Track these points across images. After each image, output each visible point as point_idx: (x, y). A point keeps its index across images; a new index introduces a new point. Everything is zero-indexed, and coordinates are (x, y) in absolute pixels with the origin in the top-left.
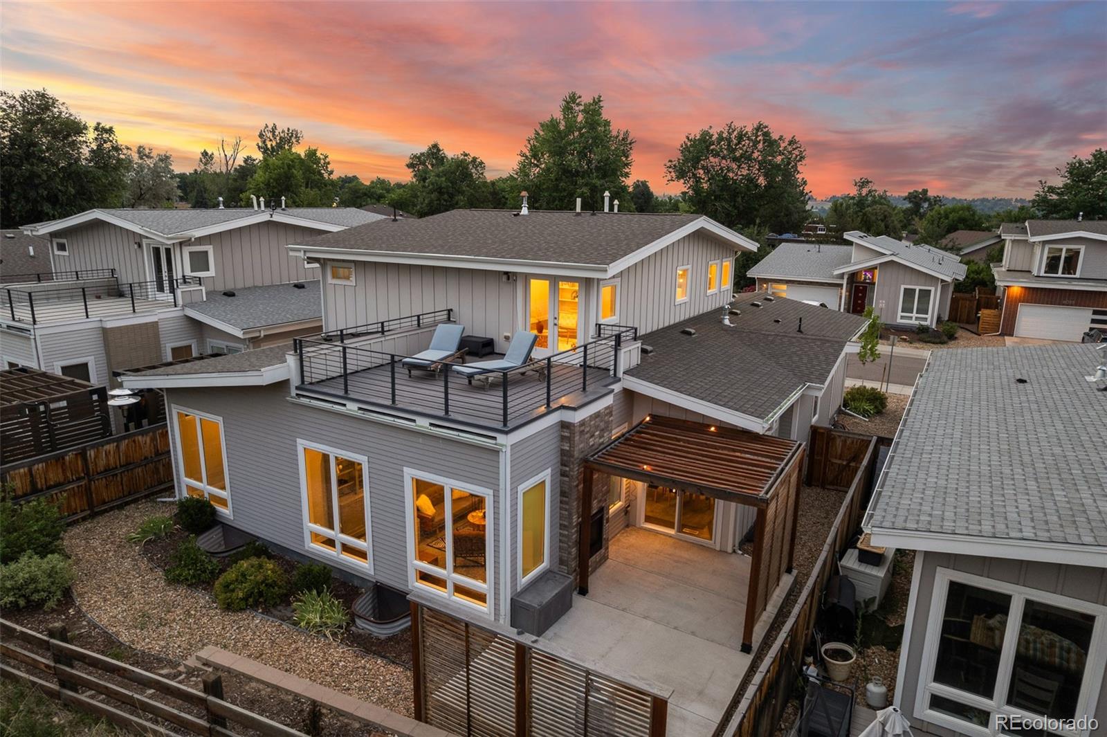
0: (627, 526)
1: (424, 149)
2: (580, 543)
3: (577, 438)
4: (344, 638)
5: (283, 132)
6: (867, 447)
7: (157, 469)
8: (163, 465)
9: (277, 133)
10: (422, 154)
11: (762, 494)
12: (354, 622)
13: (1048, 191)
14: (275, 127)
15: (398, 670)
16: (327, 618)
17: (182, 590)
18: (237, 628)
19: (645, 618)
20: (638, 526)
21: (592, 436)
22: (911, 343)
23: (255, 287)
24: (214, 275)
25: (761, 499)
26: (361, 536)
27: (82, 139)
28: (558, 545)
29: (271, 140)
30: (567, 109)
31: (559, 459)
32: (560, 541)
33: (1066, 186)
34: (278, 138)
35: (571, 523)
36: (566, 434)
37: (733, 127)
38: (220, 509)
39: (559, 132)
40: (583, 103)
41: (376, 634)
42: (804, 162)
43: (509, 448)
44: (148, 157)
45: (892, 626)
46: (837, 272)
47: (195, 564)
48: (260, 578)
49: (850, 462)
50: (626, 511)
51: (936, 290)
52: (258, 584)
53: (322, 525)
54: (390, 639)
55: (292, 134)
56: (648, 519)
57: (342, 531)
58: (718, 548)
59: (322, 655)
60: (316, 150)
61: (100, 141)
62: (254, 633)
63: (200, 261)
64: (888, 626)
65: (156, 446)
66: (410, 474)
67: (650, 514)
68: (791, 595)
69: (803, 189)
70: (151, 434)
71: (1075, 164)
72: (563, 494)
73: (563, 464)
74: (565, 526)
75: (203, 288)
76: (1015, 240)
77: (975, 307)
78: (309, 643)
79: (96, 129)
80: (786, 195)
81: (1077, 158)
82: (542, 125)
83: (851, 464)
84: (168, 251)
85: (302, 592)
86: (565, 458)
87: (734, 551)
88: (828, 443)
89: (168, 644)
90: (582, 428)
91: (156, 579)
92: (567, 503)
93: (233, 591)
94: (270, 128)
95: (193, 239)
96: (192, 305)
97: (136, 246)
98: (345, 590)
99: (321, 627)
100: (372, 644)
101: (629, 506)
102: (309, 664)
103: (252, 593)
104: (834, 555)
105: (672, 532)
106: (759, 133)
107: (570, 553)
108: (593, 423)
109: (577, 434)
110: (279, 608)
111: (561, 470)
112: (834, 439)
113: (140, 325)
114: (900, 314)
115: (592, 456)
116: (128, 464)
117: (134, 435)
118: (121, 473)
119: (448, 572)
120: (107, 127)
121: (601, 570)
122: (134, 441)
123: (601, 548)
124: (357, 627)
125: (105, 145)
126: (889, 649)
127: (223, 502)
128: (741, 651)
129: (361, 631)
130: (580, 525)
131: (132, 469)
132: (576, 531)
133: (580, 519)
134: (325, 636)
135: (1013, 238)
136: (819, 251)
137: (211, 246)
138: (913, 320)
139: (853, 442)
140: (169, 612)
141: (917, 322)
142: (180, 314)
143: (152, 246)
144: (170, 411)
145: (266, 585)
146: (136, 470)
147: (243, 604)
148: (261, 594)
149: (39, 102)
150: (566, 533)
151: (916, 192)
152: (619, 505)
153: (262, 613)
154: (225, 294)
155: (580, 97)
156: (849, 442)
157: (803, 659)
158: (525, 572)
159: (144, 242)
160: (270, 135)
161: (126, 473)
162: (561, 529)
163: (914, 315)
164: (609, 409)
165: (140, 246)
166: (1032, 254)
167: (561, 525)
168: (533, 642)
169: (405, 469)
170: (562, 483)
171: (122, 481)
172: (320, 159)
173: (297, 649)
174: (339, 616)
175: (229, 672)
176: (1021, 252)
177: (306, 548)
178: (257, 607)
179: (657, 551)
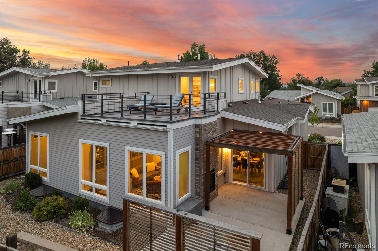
0: (225, 183)
1: (142, 63)
2: (205, 184)
3: (203, 132)
4: (92, 233)
5: (92, 60)
6: (325, 149)
7: (20, 164)
8: (23, 162)
9: (89, 60)
10: (141, 64)
11: (289, 149)
12: (98, 225)
13: (367, 74)
14: (89, 58)
15: (117, 247)
16: (85, 223)
17: (18, 213)
18: (40, 229)
19: (238, 219)
20: (230, 183)
21: (209, 133)
22: (329, 123)
23: (73, 97)
24: (57, 91)
25: (289, 151)
26: (104, 183)
27: (18, 55)
28: (195, 185)
29: (87, 63)
30: (193, 48)
31: (195, 142)
32: (196, 183)
33: (373, 71)
34: (90, 62)
35: (201, 173)
36: (198, 130)
37: (252, 52)
38: (44, 178)
39: (190, 56)
40: (198, 46)
41: (107, 231)
42: (278, 64)
43: (172, 131)
44: (41, 64)
45: (356, 223)
46: (296, 98)
47: (27, 200)
48: (55, 204)
49: (318, 156)
50: (224, 175)
51: (335, 103)
52: (54, 207)
53: (87, 180)
54: (114, 233)
55: (95, 60)
56: (234, 180)
57: (96, 182)
58: (267, 190)
59: (80, 241)
60: (103, 64)
61: (24, 56)
62: (48, 231)
63: (52, 85)
64: (355, 223)
65: (21, 153)
66: (128, 149)
67: (235, 178)
68: (304, 210)
69: (279, 74)
70: (19, 148)
71: (375, 63)
72: (197, 159)
73: (197, 144)
74: (198, 175)
75: (52, 95)
76: (361, 84)
77: (350, 110)
78: (74, 235)
79: (23, 51)
80: (273, 75)
81: (375, 61)
82: (184, 54)
83: (319, 157)
84: (40, 82)
85: (74, 210)
86: (197, 141)
87: (275, 192)
88: (307, 148)
89: (3, 236)
90: (205, 128)
91: (7, 209)
92: (198, 163)
93: (42, 211)
94: (87, 59)
95: (50, 76)
96: (46, 101)
97: (28, 80)
98: (95, 211)
99: (81, 227)
100: (105, 235)
101: (225, 173)
102: (73, 245)
103: (51, 212)
104: (322, 188)
105: (245, 184)
106: (262, 54)
107: (200, 189)
108: (209, 126)
109: (203, 130)
110: (63, 220)
111: (196, 147)
112: (310, 146)
113: (23, 107)
114: (322, 113)
115: (210, 140)
116: (7, 160)
117: (12, 147)
118: (3, 164)
119: (143, 197)
120: (27, 51)
121: (215, 200)
122: (11, 150)
123: (214, 190)
124: (99, 228)
125: (26, 57)
126: (358, 233)
127: (45, 174)
128: (287, 233)
129: (100, 230)
130: (205, 175)
131: (8, 163)
132: (203, 178)
133: (205, 172)
134: (83, 232)
135: (360, 84)
136: (288, 92)
137: (57, 80)
138: (328, 115)
139: (318, 147)
140: (9, 222)
141: (330, 116)
142: (41, 104)
143: (34, 80)
144: (28, 134)
145: (58, 208)
146: (10, 163)
147: (45, 218)
148: (55, 212)
149: (4, 42)
150: (199, 178)
151: (319, 77)
152: (221, 171)
153: (54, 222)
154: (61, 98)
155: (197, 44)
156: (316, 147)
157: (318, 237)
158: (180, 196)
159: (31, 78)
160: (87, 61)
161: (5, 164)
162: (196, 177)
163: (328, 113)
164: (216, 123)
165: (29, 80)
166: (369, 89)
167: (196, 175)
168: (185, 214)
169: (126, 147)
170: (196, 153)
171: (3, 168)
172: (104, 67)
173: (68, 238)
174: (91, 222)
175: (28, 244)
176: (364, 89)
177: (80, 193)
178: (53, 220)
179: (239, 192)
